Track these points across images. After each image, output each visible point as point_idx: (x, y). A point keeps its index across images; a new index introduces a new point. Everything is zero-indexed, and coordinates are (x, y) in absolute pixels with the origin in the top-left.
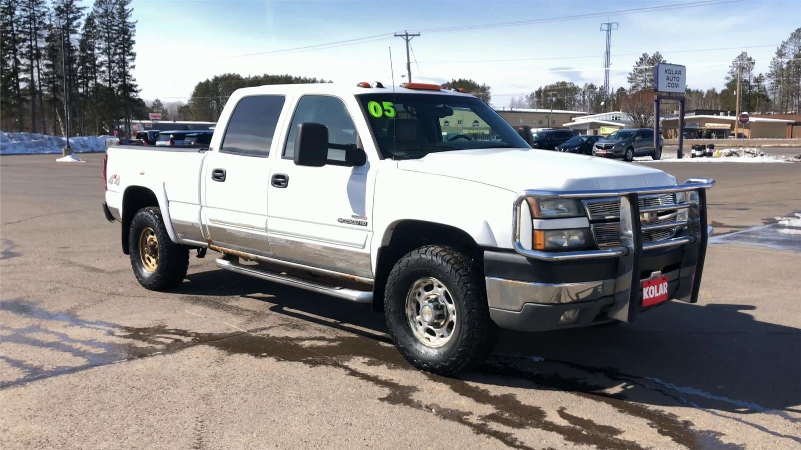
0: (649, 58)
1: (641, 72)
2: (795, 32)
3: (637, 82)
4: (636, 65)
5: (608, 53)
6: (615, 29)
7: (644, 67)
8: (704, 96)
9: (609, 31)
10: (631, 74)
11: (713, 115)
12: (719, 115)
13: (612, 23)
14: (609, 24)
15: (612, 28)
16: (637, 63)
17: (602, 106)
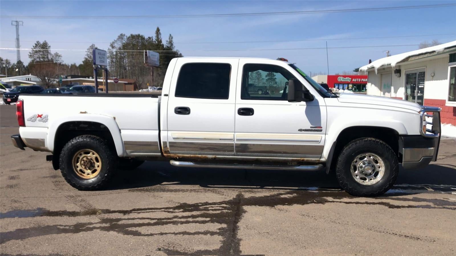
0: (41, 44)
1: (36, 52)
2: (119, 35)
3: (35, 58)
4: (33, 48)
5: (18, 39)
6: (21, 25)
7: (38, 49)
8: (70, 68)
9: (17, 26)
10: (30, 53)
11: (86, 78)
12: (89, 78)
13: (19, 21)
14: (16, 21)
15: (19, 24)
16: (33, 47)
17: (17, 71)
